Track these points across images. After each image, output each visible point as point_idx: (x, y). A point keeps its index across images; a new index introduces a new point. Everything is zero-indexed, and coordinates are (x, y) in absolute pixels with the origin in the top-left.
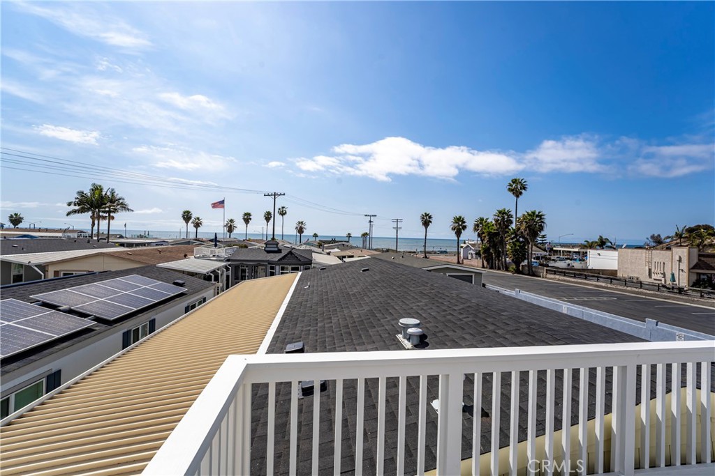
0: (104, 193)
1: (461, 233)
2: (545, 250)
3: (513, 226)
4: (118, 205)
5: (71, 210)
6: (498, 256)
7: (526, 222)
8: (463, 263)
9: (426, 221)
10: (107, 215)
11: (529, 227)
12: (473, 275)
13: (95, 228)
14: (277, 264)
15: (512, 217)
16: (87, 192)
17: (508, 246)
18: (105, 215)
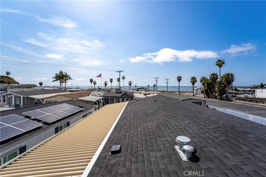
0: (63, 74)
1: (194, 83)
2: (233, 90)
3: (219, 80)
4: (68, 78)
5: (54, 80)
6: (212, 93)
7: (225, 78)
8: (195, 96)
9: (179, 79)
10: (65, 81)
11: (226, 80)
12: (202, 101)
13: (61, 86)
14: (120, 98)
15: (218, 76)
16: (58, 74)
17: (216, 89)
18: (64, 81)
